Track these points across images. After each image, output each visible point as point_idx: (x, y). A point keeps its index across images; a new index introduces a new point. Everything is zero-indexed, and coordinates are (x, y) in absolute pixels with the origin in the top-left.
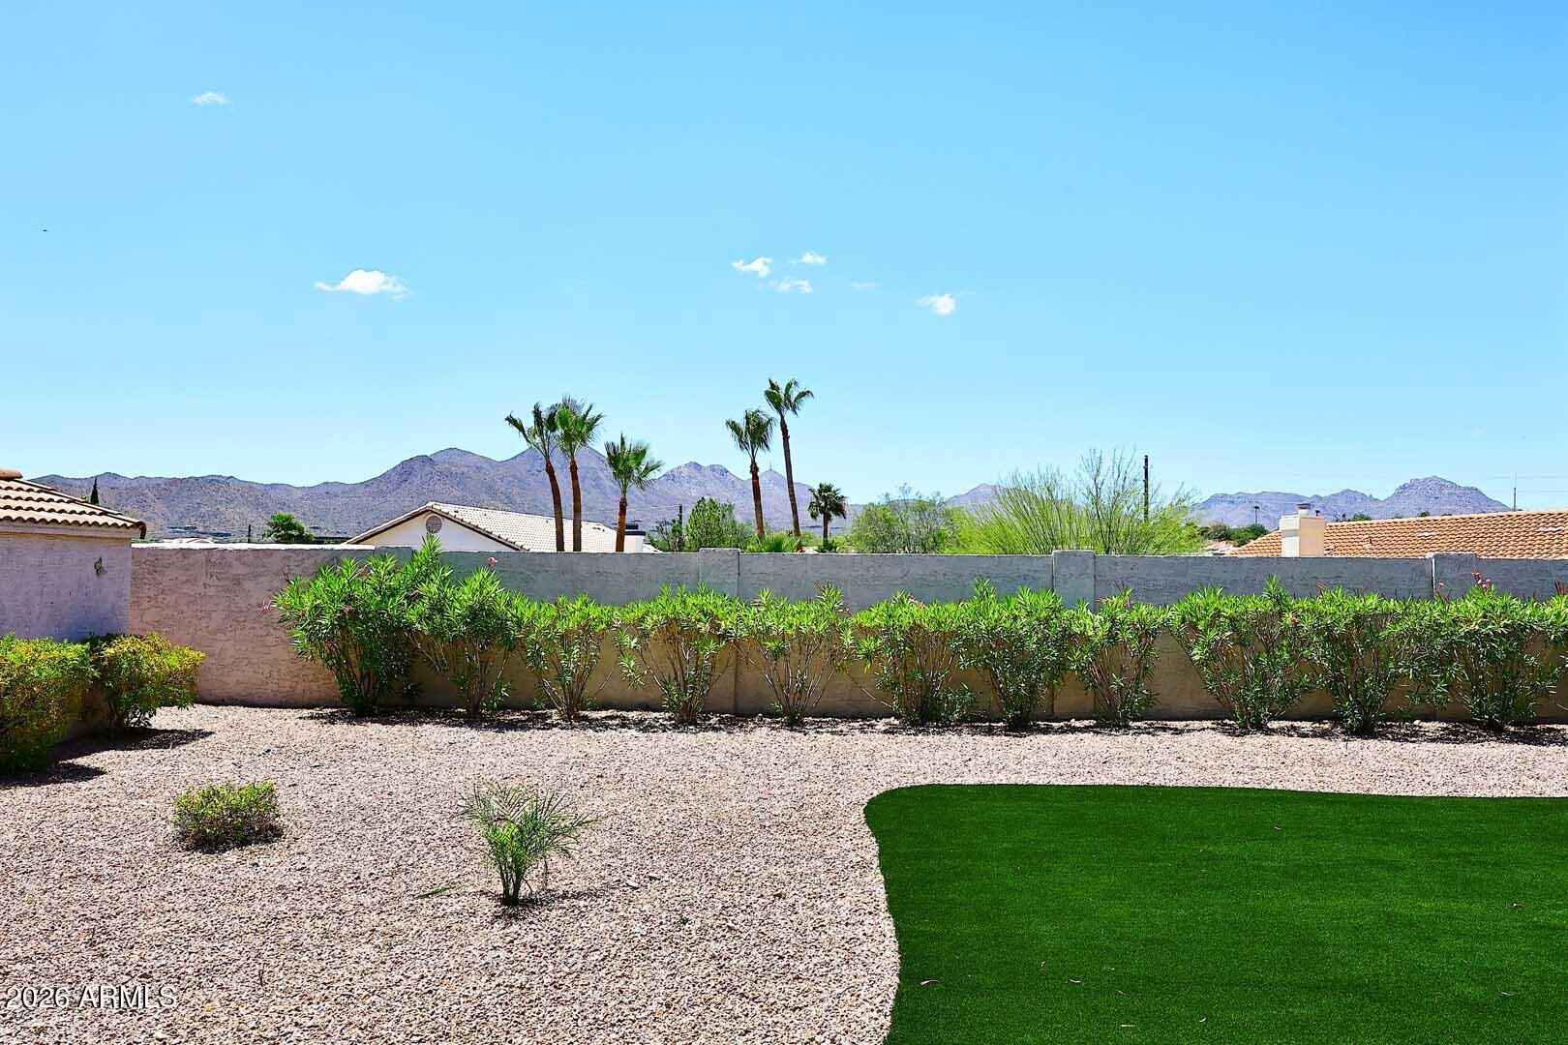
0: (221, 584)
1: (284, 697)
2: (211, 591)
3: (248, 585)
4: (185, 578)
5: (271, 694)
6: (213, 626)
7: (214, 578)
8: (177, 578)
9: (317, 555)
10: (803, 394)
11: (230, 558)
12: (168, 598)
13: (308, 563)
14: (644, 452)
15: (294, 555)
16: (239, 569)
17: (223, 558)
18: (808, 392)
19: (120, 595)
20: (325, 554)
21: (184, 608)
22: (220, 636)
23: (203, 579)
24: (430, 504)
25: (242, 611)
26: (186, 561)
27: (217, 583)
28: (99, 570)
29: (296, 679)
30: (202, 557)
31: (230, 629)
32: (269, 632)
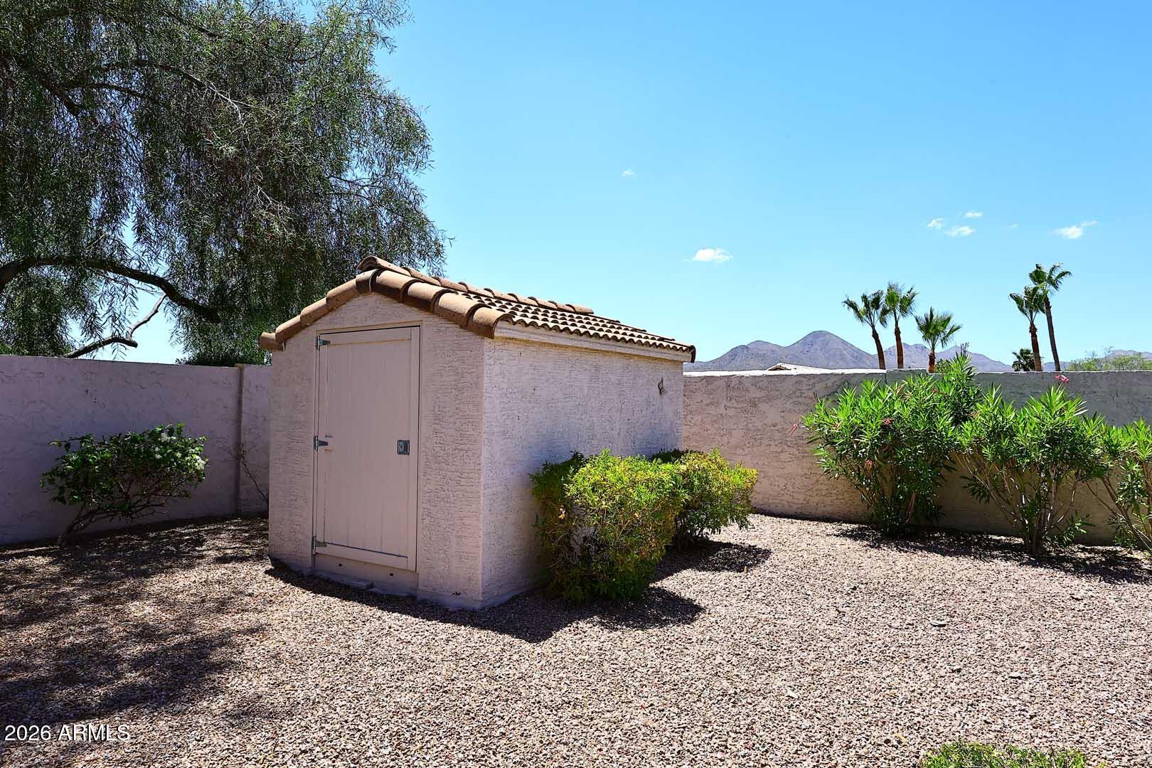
0: (739, 406)
1: (798, 508)
2: (731, 412)
3: (763, 407)
4: (709, 401)
5: (787, 506)
6: (733, 441)
7: (733, 401)
8: (702, 401)
9: (828, 379)
10: (1063, 274)
11: (747, 384)
12: (696, 418)
13: (819, 386)
14: (949, 319)
15: (805, 380)
16: (755, 394)
17: (740, 383)
18: (1067, 272)
19: (676, 413)
20: (833, 379)
21: (708, 426)
22: (739, 451)
23: (725, 402)
24: (778, 365)
25: (759, 430)
26: (710, 387)
27: (735, 405)
28: (661, 391)
29: (809, 493)
30: (722, 383)
31: (748, 445)
32: (784, 448)
